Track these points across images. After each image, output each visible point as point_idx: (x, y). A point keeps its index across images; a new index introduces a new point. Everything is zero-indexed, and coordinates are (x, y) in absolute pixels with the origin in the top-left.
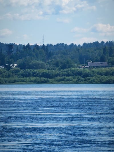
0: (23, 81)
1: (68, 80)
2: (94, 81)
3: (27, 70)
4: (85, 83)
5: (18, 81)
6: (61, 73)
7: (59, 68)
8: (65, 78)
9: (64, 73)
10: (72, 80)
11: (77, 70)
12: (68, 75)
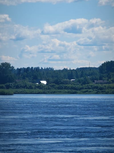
0: (60, 92)
1: (90, 92)
2: (109, 93)
3: (60, 85)
4: (103, 94)
5: (57, 92)
6: (84, 87)
7: (81, 84)
8: (88, 90)
9: (86, 87)
10: (93, 92)
11: (94, 85)
12: (89, 88)
